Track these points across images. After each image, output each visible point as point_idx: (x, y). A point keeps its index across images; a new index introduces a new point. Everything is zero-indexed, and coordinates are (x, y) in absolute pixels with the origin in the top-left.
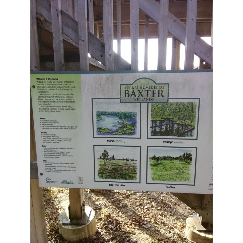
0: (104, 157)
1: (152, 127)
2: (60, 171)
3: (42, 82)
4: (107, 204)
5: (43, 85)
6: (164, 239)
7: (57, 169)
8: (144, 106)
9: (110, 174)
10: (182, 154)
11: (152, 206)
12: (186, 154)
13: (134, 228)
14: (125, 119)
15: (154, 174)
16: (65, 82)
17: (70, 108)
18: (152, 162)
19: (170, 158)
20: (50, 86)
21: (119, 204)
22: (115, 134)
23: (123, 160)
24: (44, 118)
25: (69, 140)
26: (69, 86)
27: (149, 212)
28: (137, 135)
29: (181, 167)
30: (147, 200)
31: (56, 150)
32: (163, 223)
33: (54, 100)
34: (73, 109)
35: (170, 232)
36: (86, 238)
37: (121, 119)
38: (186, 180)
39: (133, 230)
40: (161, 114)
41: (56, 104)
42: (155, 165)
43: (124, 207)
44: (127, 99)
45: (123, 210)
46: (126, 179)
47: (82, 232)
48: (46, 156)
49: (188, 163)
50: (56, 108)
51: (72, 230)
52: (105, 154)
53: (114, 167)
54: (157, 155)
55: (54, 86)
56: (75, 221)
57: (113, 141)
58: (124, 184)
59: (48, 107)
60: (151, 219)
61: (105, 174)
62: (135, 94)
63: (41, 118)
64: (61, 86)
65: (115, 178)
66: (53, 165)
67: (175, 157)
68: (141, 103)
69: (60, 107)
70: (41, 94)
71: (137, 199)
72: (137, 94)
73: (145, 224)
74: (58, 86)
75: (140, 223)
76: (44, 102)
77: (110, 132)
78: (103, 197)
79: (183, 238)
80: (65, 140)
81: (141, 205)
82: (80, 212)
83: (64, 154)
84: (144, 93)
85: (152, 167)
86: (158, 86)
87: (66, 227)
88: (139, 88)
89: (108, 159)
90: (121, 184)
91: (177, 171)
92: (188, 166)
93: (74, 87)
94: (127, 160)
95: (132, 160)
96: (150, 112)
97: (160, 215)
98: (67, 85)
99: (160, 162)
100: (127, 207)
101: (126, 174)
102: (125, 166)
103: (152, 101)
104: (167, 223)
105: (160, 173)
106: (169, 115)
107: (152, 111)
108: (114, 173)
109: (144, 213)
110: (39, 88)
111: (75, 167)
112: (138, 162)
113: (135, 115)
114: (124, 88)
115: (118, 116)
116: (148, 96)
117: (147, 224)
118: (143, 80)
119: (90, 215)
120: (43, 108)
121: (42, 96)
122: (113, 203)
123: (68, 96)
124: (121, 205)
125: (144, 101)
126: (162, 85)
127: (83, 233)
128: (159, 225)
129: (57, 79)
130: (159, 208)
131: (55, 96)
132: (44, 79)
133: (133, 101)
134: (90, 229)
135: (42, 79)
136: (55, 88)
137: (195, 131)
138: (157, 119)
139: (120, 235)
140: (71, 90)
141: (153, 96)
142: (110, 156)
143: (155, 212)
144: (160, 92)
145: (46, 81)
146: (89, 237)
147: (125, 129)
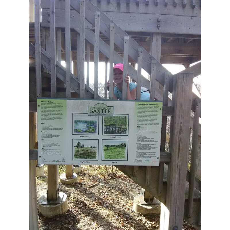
0: (78, 146)
1: (105, 129)
2: (51, 155)
3: (44, 103)
4: (76, 193)
5: (45, 105)
6: (118, 212)
7: (50, 153)
8: (101, 118)
9: (81, 155)
10: (121, 144)
11: (111, 193)
12: (123, 143)
13: (97, 207)
14: (90, 124)
15: (106, 155)
16: (57, 104)
17: (60, 118)
18: (105, 148)
19: (115, 146)
20: (49, 106)
21: (86, 192)
22: (85, 133)
23: (89, 147)
24: (44, 124)
25: (58, 136)
26: (59, 106)
27: (108, 196)
28: (97, 133)
29: (120, 151)
30: (108, 188)
31: (50, 142)
32: (118, 203)
33: (51, 113)
34: (61, 119)
35: (123, 208)
36: (60, 214)
37: (88, 124)
38: (123, 158)
39: (95, 208)
40: (110, 122)
41: (51, 116)
42: (106, 150)
43: (90, 194)
44: (92, 114)
45: (89, 196)
46: (90, 158)
47: (57, 209)
48: (44, 146)
49: (124, 149)
50: (51, 118)
51: (49, 208)
52: (79, 144)
53: (84, 151)
54: (108, 144)
55: (51, 106)
56: (51, 202)
57: (83, 137)
58: (89, 161)
59: (47, 117)
60: (110, 200)
61: (78, 155)
62: (96, 111)
63: (42, 123)
64: (55, 106)
65: (84, 158)
66: (48, 151)
67: (117, 145)
68: (99, 116)
69: (54, 117)
70: (43, 110)
71: (100, 188)
72: (97, 111)
73: (105, 204)
74: (53, 106)
75: (101, 204)
76: (45, 114)
77: (82, 132)
78: (72, 188)
79: (131, 211)
80: (56, 136)
81: (103, 192)
82: (56, 196)
83: (54, 144)
84: (101, 111)
85: (105, 151)
86: (108, 107)
87: (45, 206)
88: (98, 108)
89: (80, 147)
90: (87, 161)
91: (118, 153)
92: (124, 150)
93: (63, 107)
94: (91, 147)
95: (94, 147)
96: (104, 121)
97: (117, 198)
98: (58, 105)
99: (109, 148)
100: (92, 194)
101: (90, 156)
102: (90, 151)
103: (105, 115)
104: (122, 203)
105: (109, 154)
106: (114, 123)
107: (105, 120)
108: (83, 155)
109: (105, 197)
110: (42, 107)
111: (61, 152)
112: (97, 148)
113: (96, 122)
114: (90, 108)
115: (86, 123)
116: (103, 113)
117: (107, 204)
118: (100, 104)
119: (63, 197)
120: (44, 118)
121: (43, 111)
122: (81, 191)
123: (59, 111)
124: (87, 193)
125: (101, 115)
126: (110, 107)
127: (58, 211)
128: (115, 204)
129: (53, 102)
130: (116, 194)
131: (51, 111)
132: (45, 102)
133: (95, 115)
134: (63, 207)
135: (44, 102)
136: (52, 107)
137: (127, 131)
138: (108, 125)
139: (86, 211)
140: (61, 108)
141: (105, 113)
142: (81, 145)
143: (113, 196)
144: (109, 111)
145: (46, 103)
146: (62, 213)
147: (90, 130)
